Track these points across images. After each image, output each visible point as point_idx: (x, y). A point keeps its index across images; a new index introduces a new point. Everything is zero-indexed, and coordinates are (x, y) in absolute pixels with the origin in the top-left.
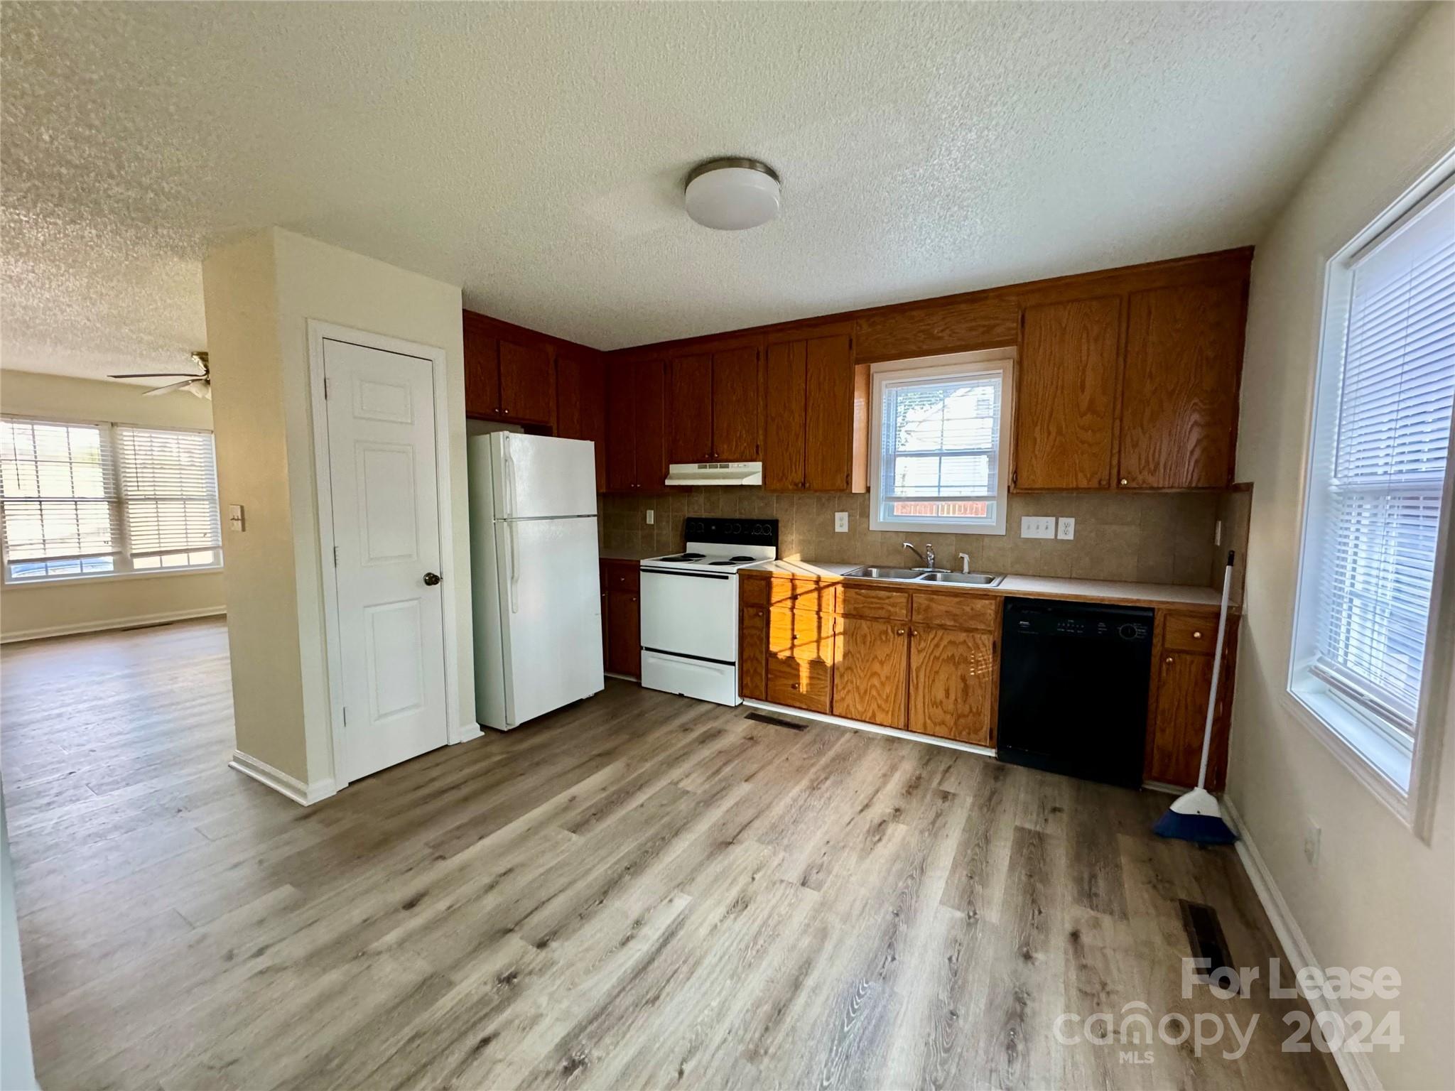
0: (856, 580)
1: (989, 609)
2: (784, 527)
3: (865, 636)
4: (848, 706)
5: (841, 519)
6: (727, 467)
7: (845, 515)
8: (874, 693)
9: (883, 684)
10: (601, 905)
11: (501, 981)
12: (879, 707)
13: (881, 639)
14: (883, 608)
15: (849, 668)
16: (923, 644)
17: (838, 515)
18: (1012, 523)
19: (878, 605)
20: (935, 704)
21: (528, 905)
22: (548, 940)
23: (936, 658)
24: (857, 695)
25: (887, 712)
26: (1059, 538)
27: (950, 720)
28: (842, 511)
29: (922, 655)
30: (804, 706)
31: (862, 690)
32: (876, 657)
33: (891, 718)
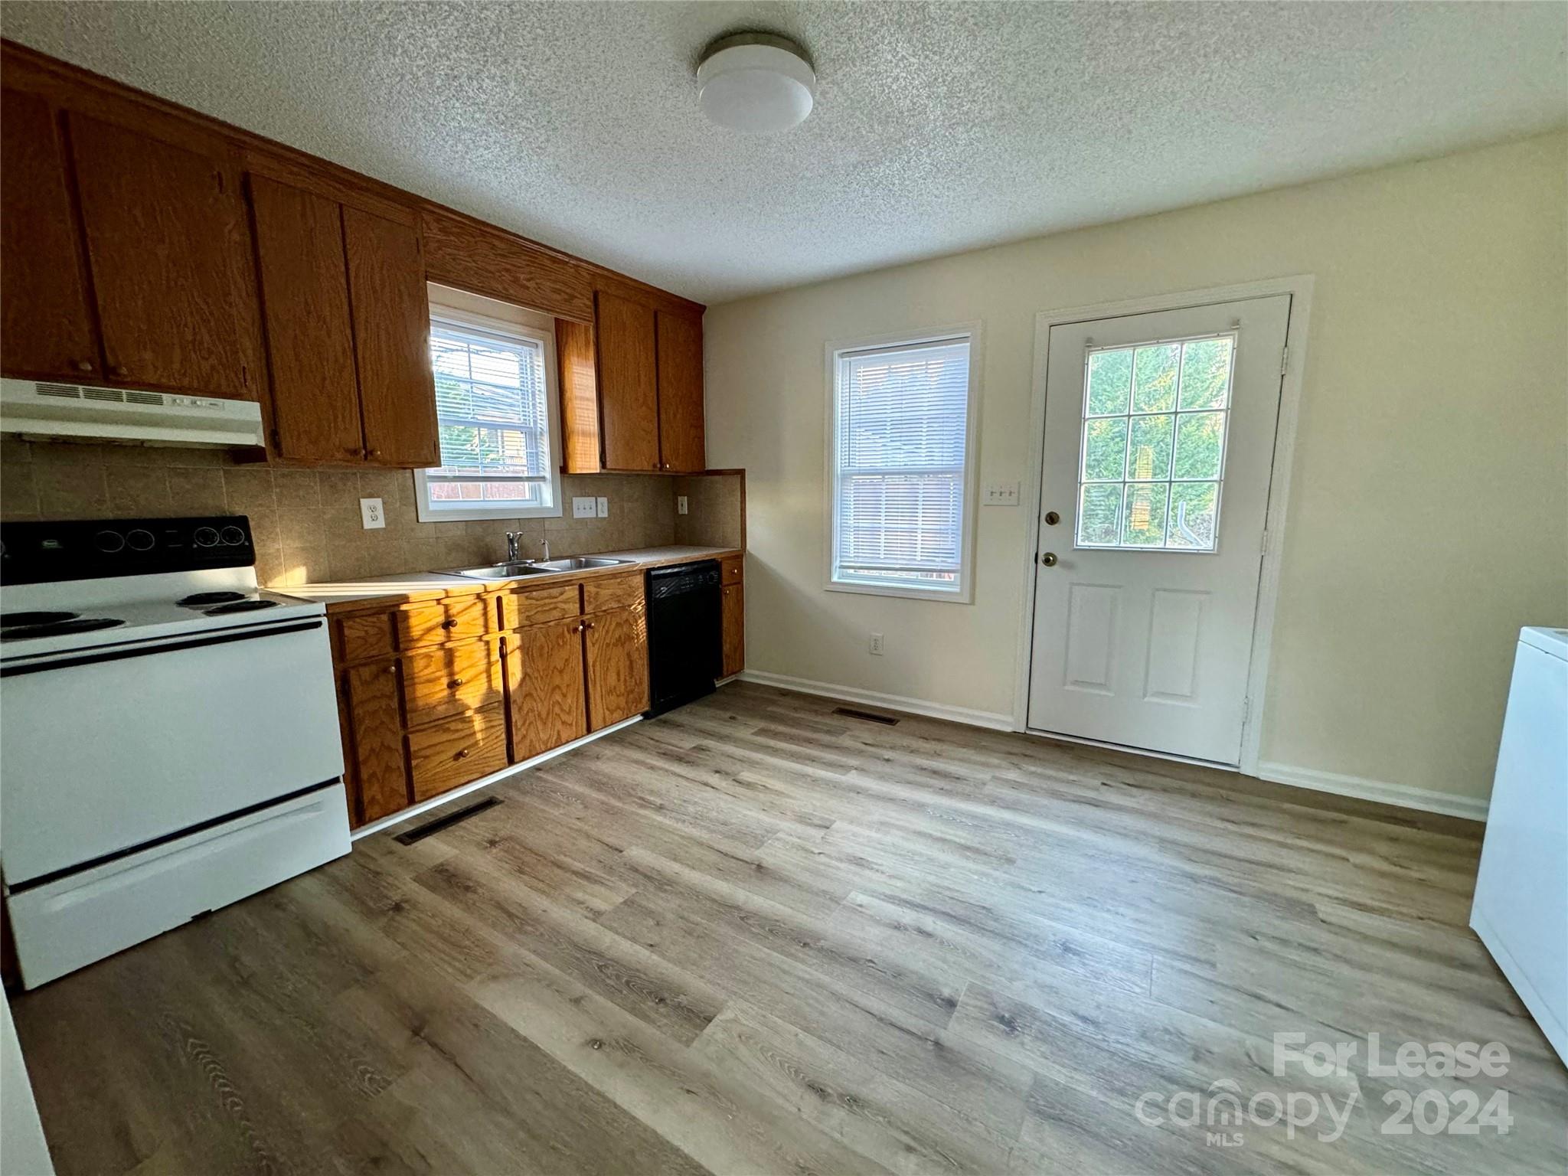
3: (542, 648)
4: (531, 741)
5: (373, 509)
7: (378, 502)
8: (557, 709)
9: (564, 696)
10: (876, 961)
11: (1014, 1029)
12: (563, 723)
13: (559, 644)
14: (555, 608)
15: (529, 695)
16: (596, 635)
17: (365, 503)
18: (567, 506)
19: (552, 606)
20: (610, 692)
22: (943, 1000)
23: (608, 645)
24: (539, 723)
25: (571, 725)
26: (599, 516)
27: (622, 701)
28: (371, 496)
29: (597, 646)
30: (475, 776)
31: (544, 716)
32: (555, 667)
33: (574, 728)
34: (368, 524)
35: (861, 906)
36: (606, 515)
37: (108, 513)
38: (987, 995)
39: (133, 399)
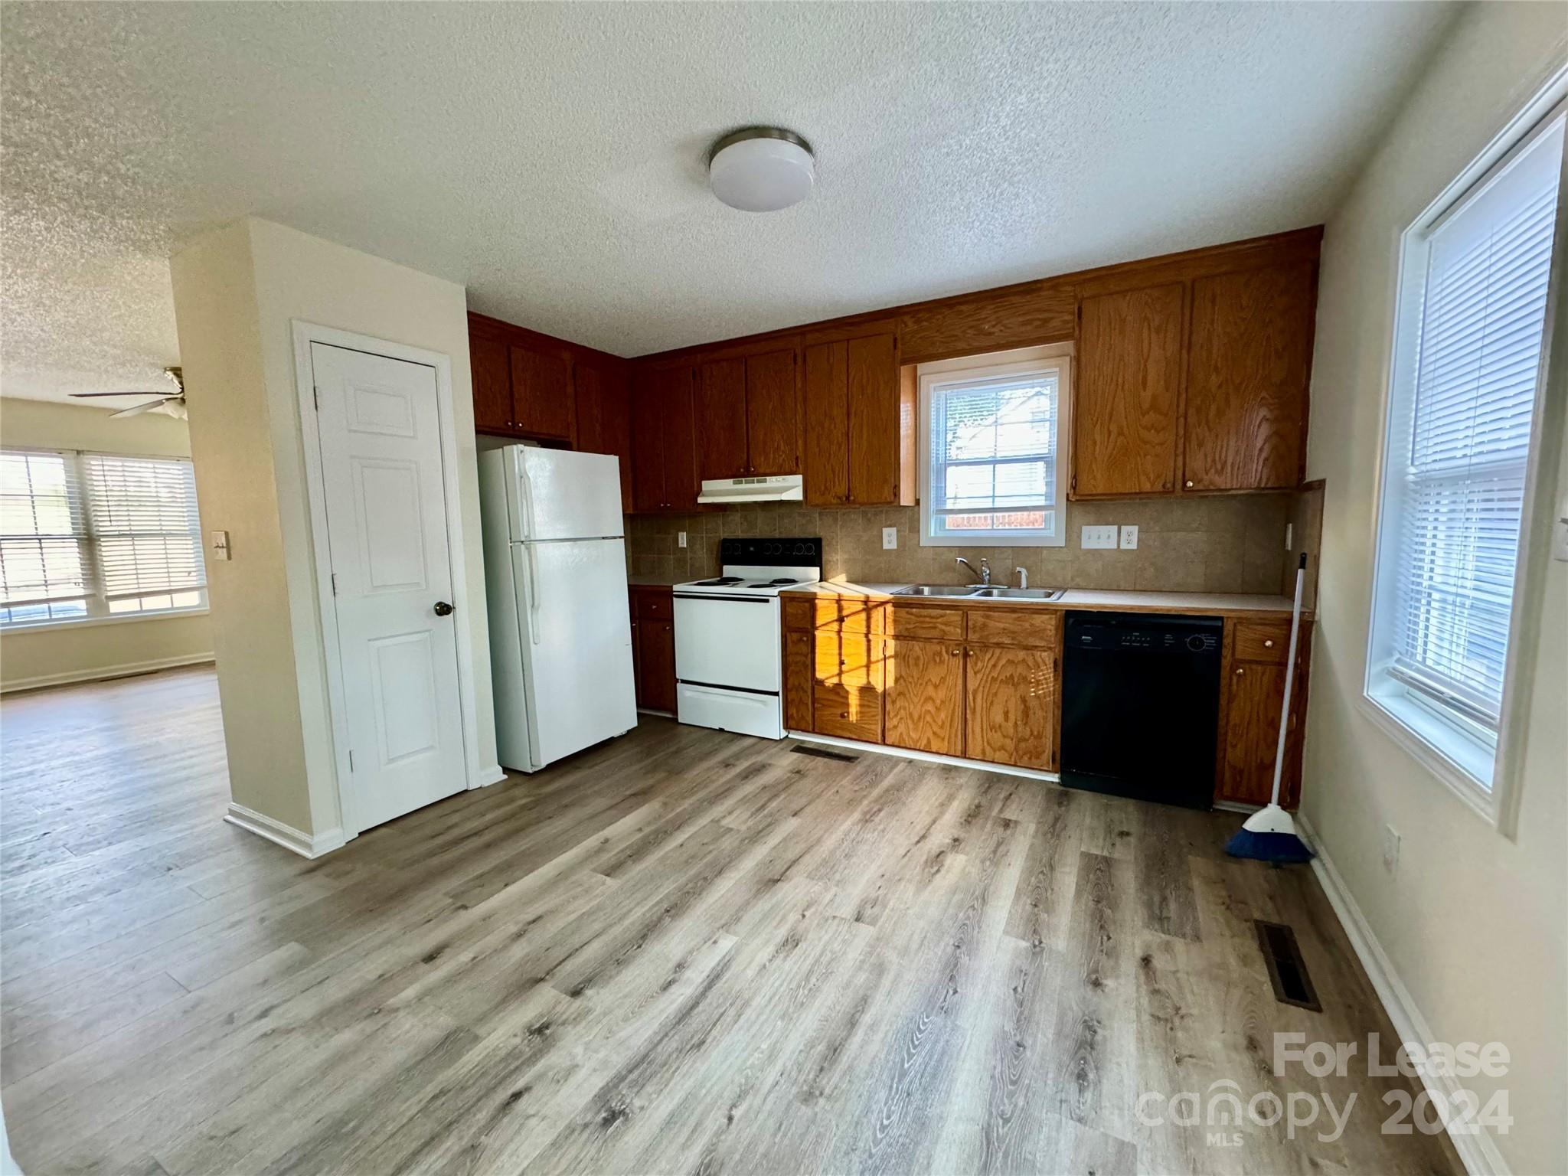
0: (908, 599)
1: (1049, 625)
2: (828, 545)
3: (918, 658)
4: (901, 734)
5: (890, 535)
6: (765, 481)
7: (893, 530)
8: (928, 718)
9: (938, 709)
10: (639, 950)
11: (532, 1033)
12: (935, 733)
13: (935, 661)
14: (935, 628)
15: (900, 694)
16: (980, 664)
17: (886, 531)
18: (1072, 533)
19: (931, 625)
20: (994, 728)
21: (558, 953)
22: (582, 989)
23: (994, 679)
24: (910, 722)
25: (943, 739)
26: (1121, 547)
27: (1010, 744)
28: (890, 526)
29: (979, 676)
30: (854, 737)
31: (916, 717)
32: (930, 680)
33: (946, 743)
34: (886, 546)
35: (715, 942)
36: (1134, 546)
37: (777, 536)
38: (576, 1020)
39: (758, 482)
